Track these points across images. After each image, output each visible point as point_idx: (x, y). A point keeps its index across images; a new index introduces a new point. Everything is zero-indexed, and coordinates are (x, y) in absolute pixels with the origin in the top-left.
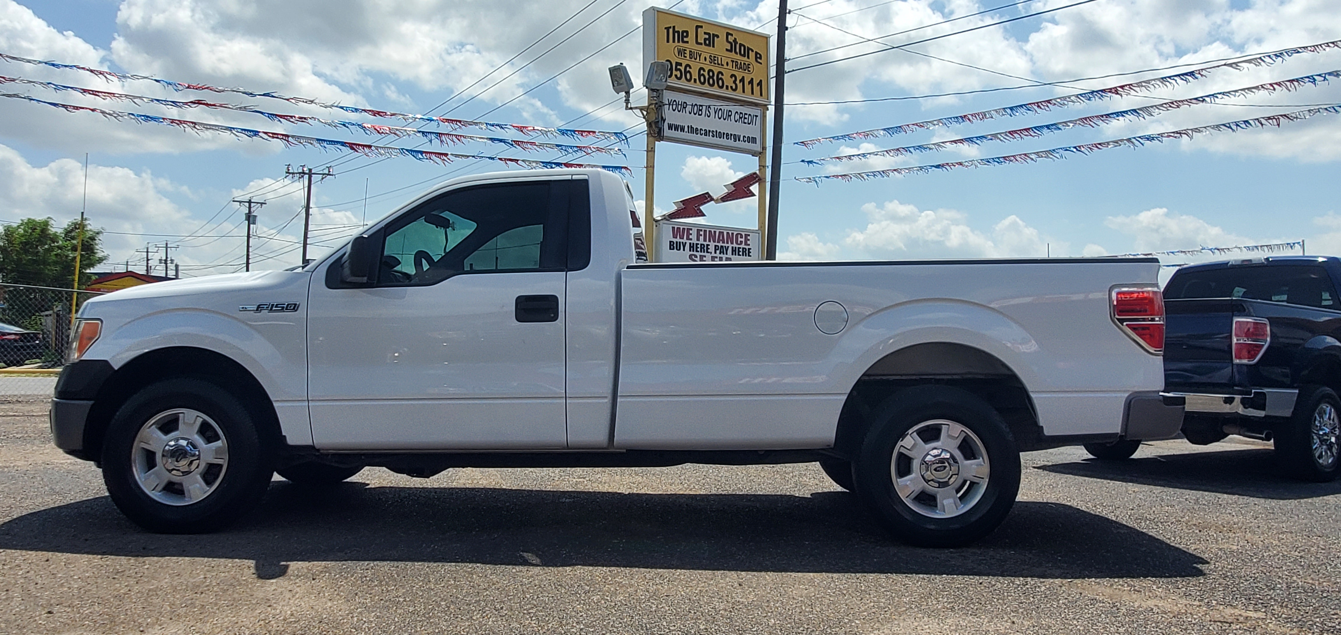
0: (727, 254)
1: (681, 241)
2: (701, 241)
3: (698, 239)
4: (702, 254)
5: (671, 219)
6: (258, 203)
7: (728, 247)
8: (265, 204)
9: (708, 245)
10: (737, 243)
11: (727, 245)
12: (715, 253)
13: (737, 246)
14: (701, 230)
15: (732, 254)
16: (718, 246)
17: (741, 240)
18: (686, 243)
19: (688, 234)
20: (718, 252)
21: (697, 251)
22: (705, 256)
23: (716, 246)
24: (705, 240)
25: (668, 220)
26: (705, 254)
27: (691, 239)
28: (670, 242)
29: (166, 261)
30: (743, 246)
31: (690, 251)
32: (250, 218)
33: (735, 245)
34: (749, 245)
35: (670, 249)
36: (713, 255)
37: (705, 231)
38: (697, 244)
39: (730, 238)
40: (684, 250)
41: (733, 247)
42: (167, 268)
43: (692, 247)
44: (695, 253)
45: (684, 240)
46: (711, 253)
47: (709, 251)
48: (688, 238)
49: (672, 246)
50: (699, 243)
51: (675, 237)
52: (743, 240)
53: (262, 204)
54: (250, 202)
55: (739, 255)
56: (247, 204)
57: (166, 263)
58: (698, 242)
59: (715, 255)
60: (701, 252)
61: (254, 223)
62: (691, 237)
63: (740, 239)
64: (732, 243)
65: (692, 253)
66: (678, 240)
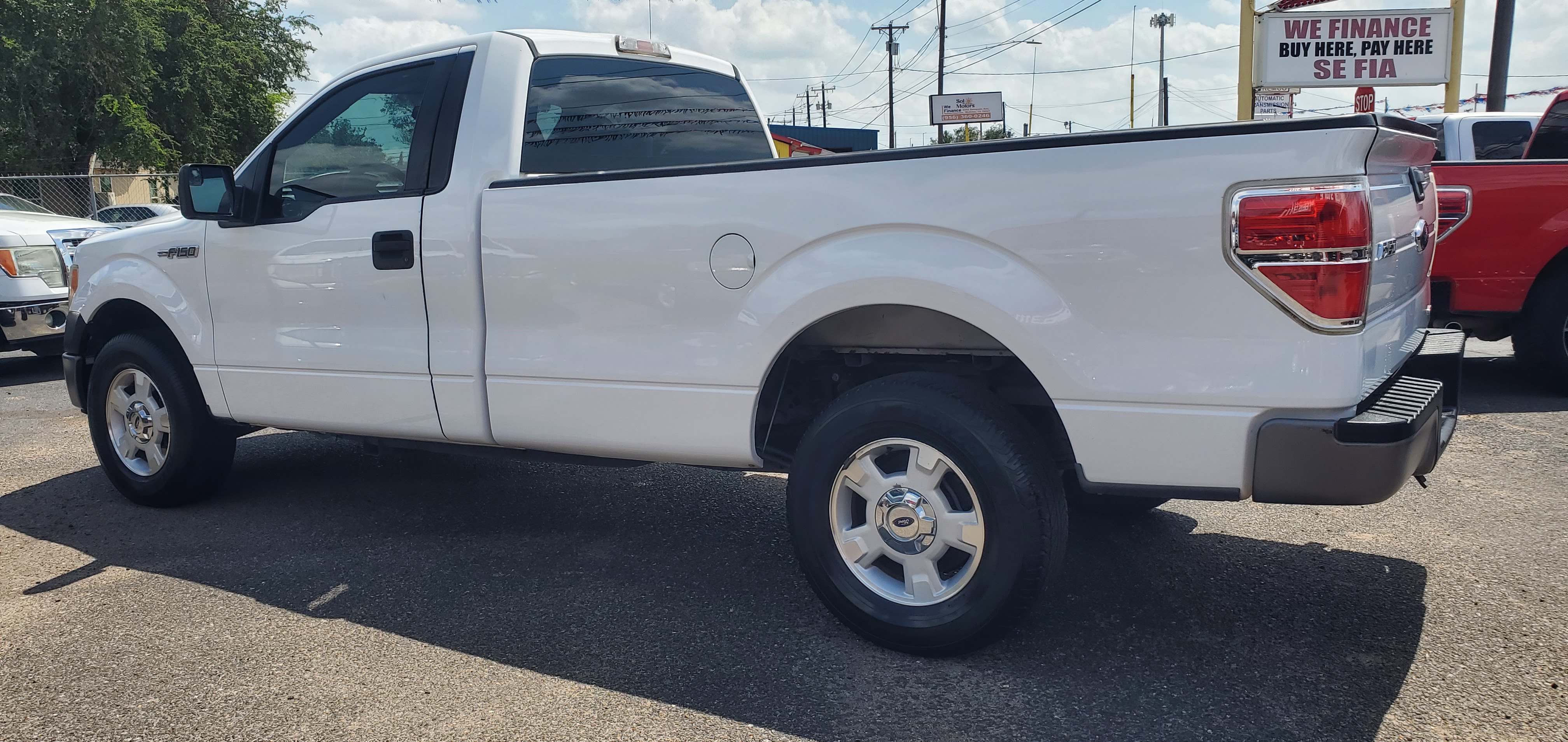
0: (1384, 53)
1: (1301, 41)
2: (1338, 37)
3: (1332, 35)
4: (1339, 58)
5: (1285, 8)
6: (899, 28)
7: (1388, 42)
8: (908, 27)
9: (1349, 43)
10: (1405, 34)
11: (1385, 39)
12: (1363, 54)
13: (1406, 39)
14: (1339, 21)
15: (1396, 53)
16: (1369, 43)
17: (1414, 27)
18: (1309, 44)
19: (1315, 29)
20: (1368, 52)
21: (1329, 54)
22: (1344, 61)
23: (1364, 43)
24: (1344, 35)
25: (1280, 11)
26: (1345, 57)
27: (1319, 37)
28: (1282, 45)
29: (824, 105)
30: (1417, 37)
31: (1317, 55)
32: (892, 48)
33: (1401, 37)
34: (1428, 35)
35: (1281, 55)
36: (1359, 57)
37: (1345, 22)
38: (1329, 44)
39: (1392, 27)
40: (1306, 55)
41: (1396, 42)
42: (824, 114)
43: (1320, 49)
44: (1325, 58)
45: (1306, 40)
46: (1355, 55)
47: (1351, 51)
48: (1313, 36)
49: (1284, 50)
50: (1334, 40)
51: (1289, 35)
52: (1417, 27)
53: (904, 28)
54: (890, 27)
55: (1408, 53)
56: (888, 31)
57: (824, 109)
58: (1331, 40)
59: (1363, 58)
60: (1337, 54)
61: (896, 53)
62: (1318, 33)
63: (1410, 28)
64: (1396, 35)
65: (1320, 58)
66: (1296, 40)
